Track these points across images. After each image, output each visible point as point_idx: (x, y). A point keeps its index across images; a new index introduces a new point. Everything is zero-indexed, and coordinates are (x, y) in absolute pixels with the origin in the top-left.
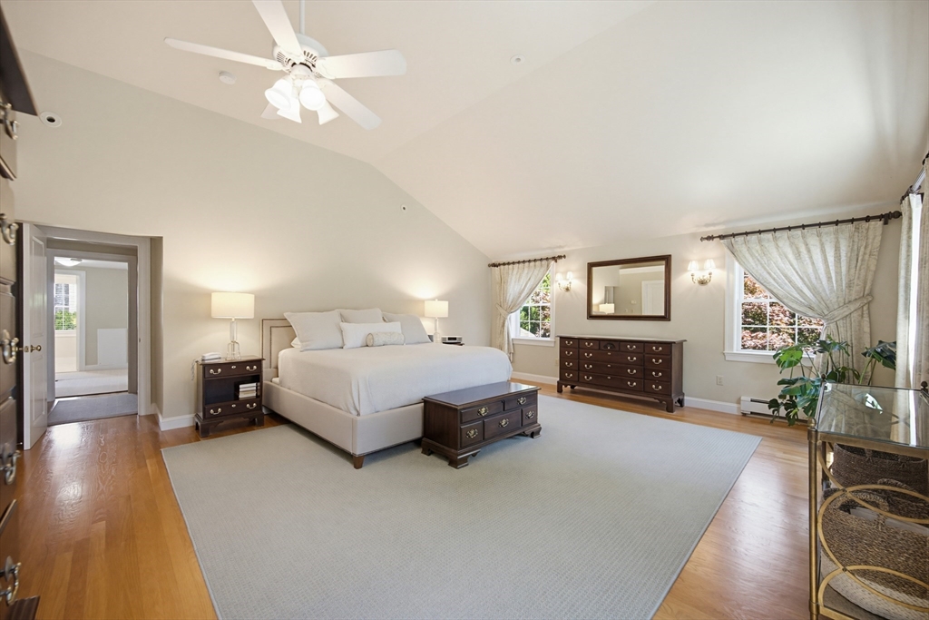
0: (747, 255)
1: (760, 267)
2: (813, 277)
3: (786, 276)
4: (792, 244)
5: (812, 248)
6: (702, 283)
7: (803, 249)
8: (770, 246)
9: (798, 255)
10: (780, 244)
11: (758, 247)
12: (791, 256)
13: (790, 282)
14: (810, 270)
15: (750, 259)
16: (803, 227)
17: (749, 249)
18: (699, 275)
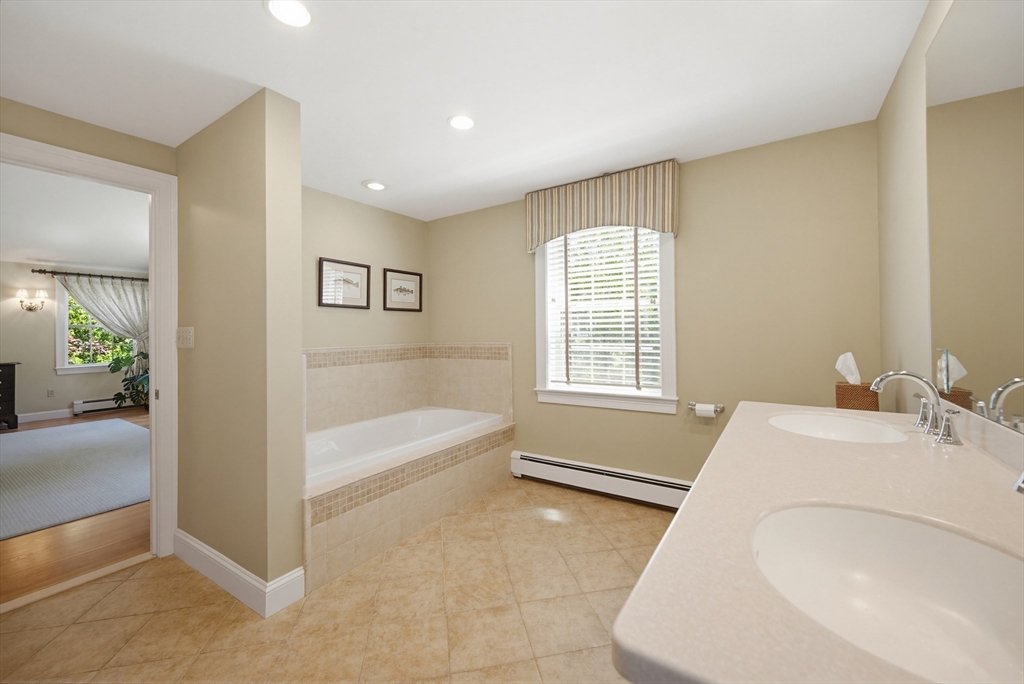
0: (79, 291)
1: (90, 302)
2: (129, 311)
3: (110, 309)
4: (114, 288)
5: (128, 293)
6: (30, 309)
7: (122, 292)
8: (98, 287)
9: (119, 297)
10: (106, 287)
11: (89, 286)
12: (114, 297)
13: (114, 314)
14: (127, 307)
15: (82, 295)
16: (133, 279)
17: (81, 287)
18: (27, 303)
